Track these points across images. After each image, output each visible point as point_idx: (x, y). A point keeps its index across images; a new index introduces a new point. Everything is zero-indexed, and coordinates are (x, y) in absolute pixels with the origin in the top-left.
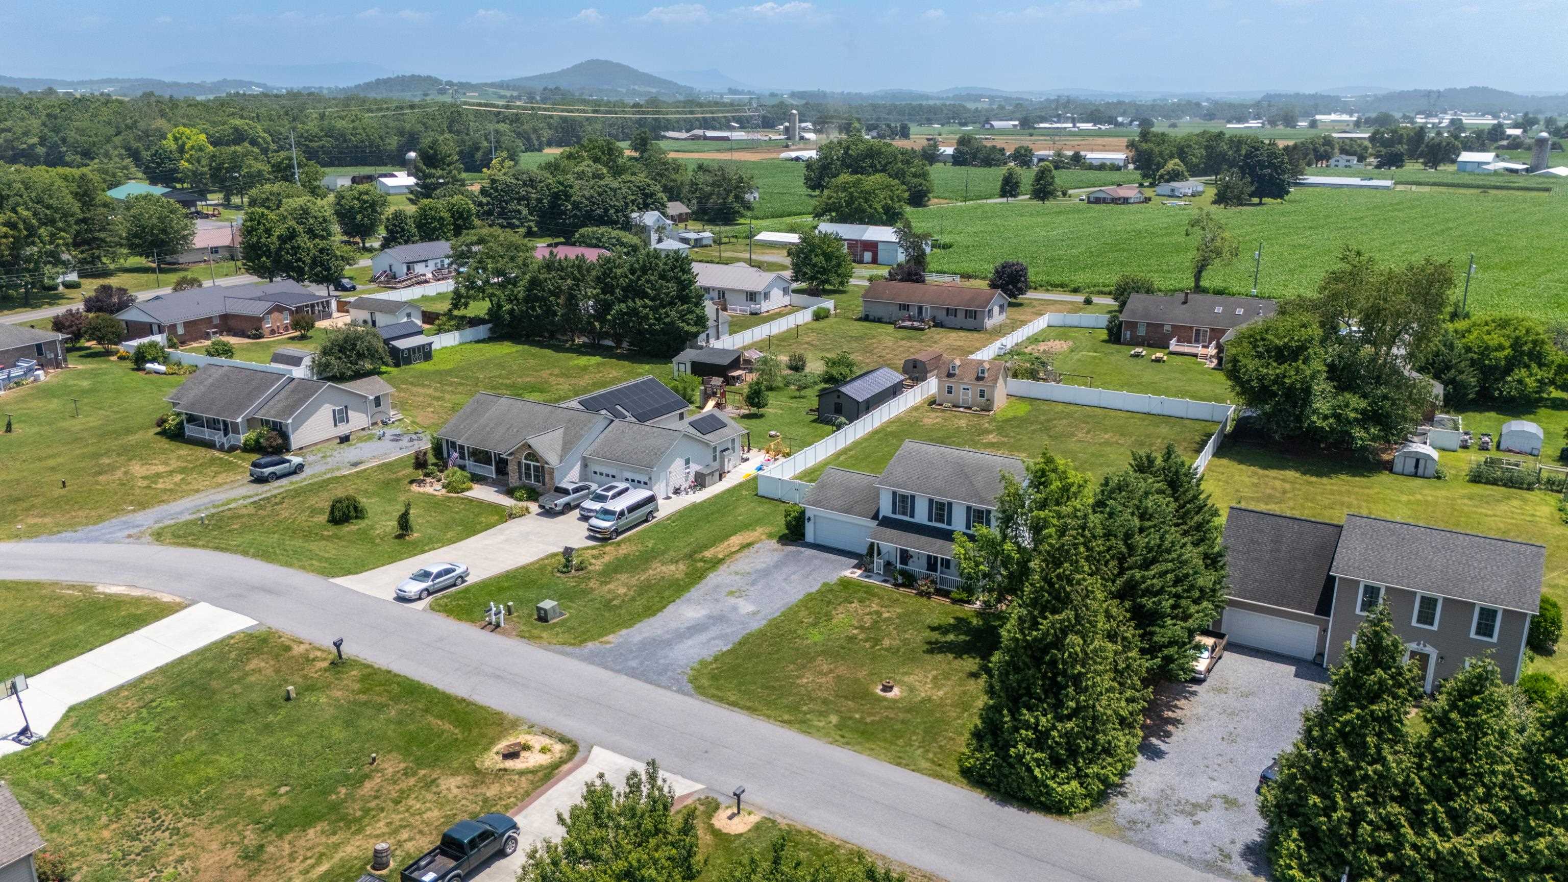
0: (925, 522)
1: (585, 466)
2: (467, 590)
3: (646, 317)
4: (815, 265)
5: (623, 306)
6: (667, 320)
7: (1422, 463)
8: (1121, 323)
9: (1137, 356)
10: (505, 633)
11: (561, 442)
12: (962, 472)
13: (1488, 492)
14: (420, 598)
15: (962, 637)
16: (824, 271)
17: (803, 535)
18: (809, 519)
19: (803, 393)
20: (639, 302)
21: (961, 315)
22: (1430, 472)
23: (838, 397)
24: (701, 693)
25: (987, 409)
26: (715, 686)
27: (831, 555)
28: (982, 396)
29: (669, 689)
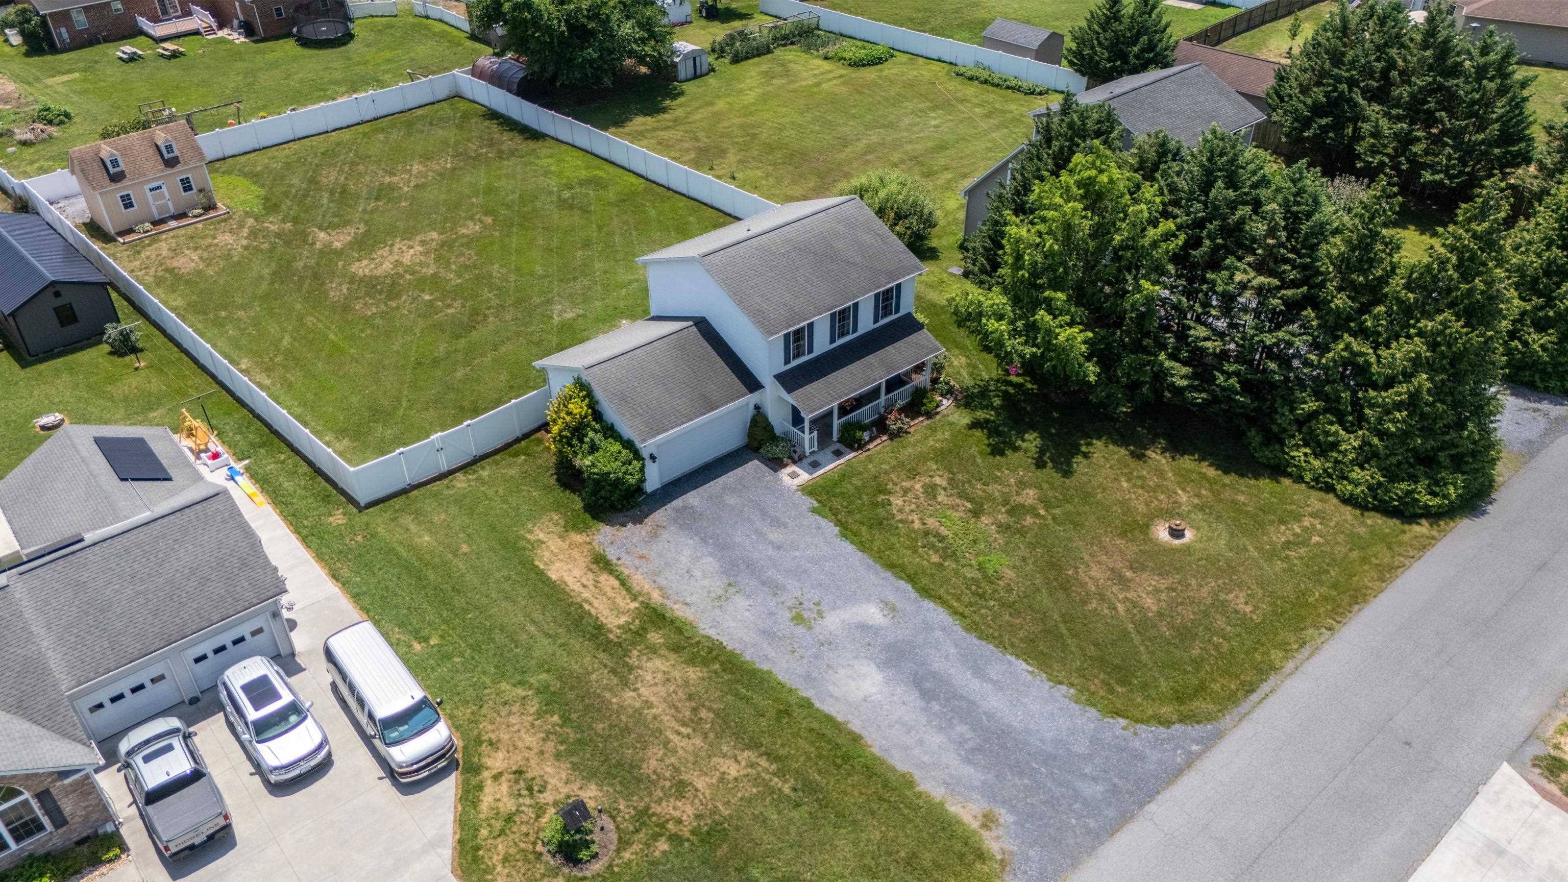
7: (695, 60)
8: (36, 18)
9: (131, 57)
15: (1029, 437)
17: (641, 491)
18: (651, 460)
22: (705, 68)
23: (57, 294)
24: (1209, 718)
25: (210, 207)
26: (1180, 698)
27: (721, 480)
28: (187, 188)
29: (1199, 755)
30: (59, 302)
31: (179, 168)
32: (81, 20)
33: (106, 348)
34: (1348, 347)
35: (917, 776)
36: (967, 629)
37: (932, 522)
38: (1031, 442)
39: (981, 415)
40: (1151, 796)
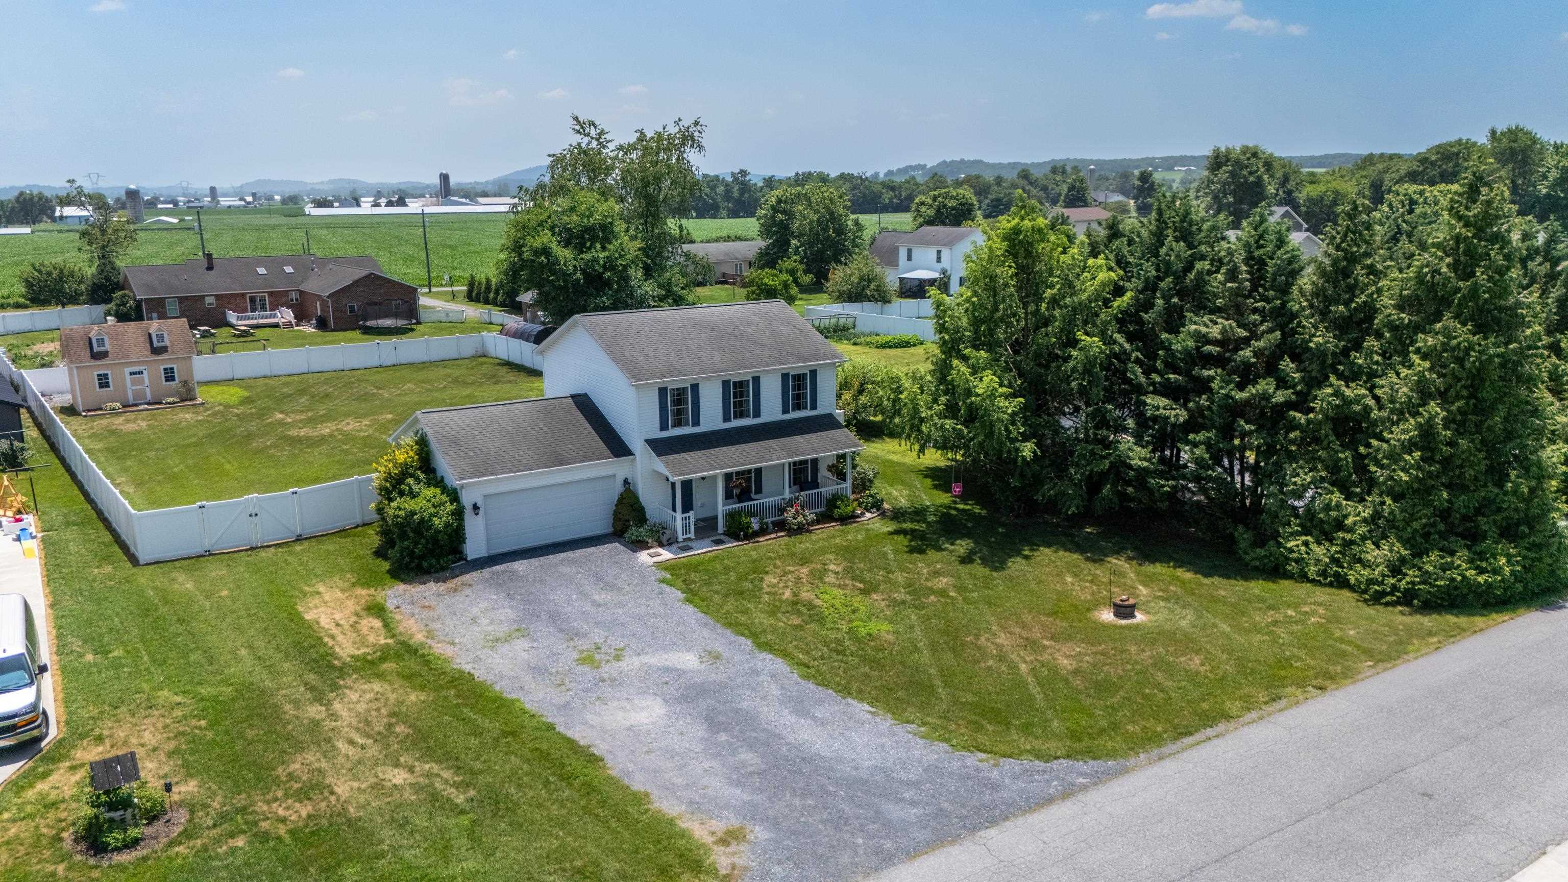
0: (725, 424)
9: (206, 336)
15: (961, 543)
17: (460, 549)
18: (476, 508)
24: (1112, 754)
25: (188, 399)
26: (1075, 736)
28: (170, 377)
29: (1084, 788)
31: (165, 356)
34: (1337, 394)
35: (655, 794)
36: (806, 677)
37: (805, 595)
38: (962, 546)
39: (907, 526)
40: (992, 822)
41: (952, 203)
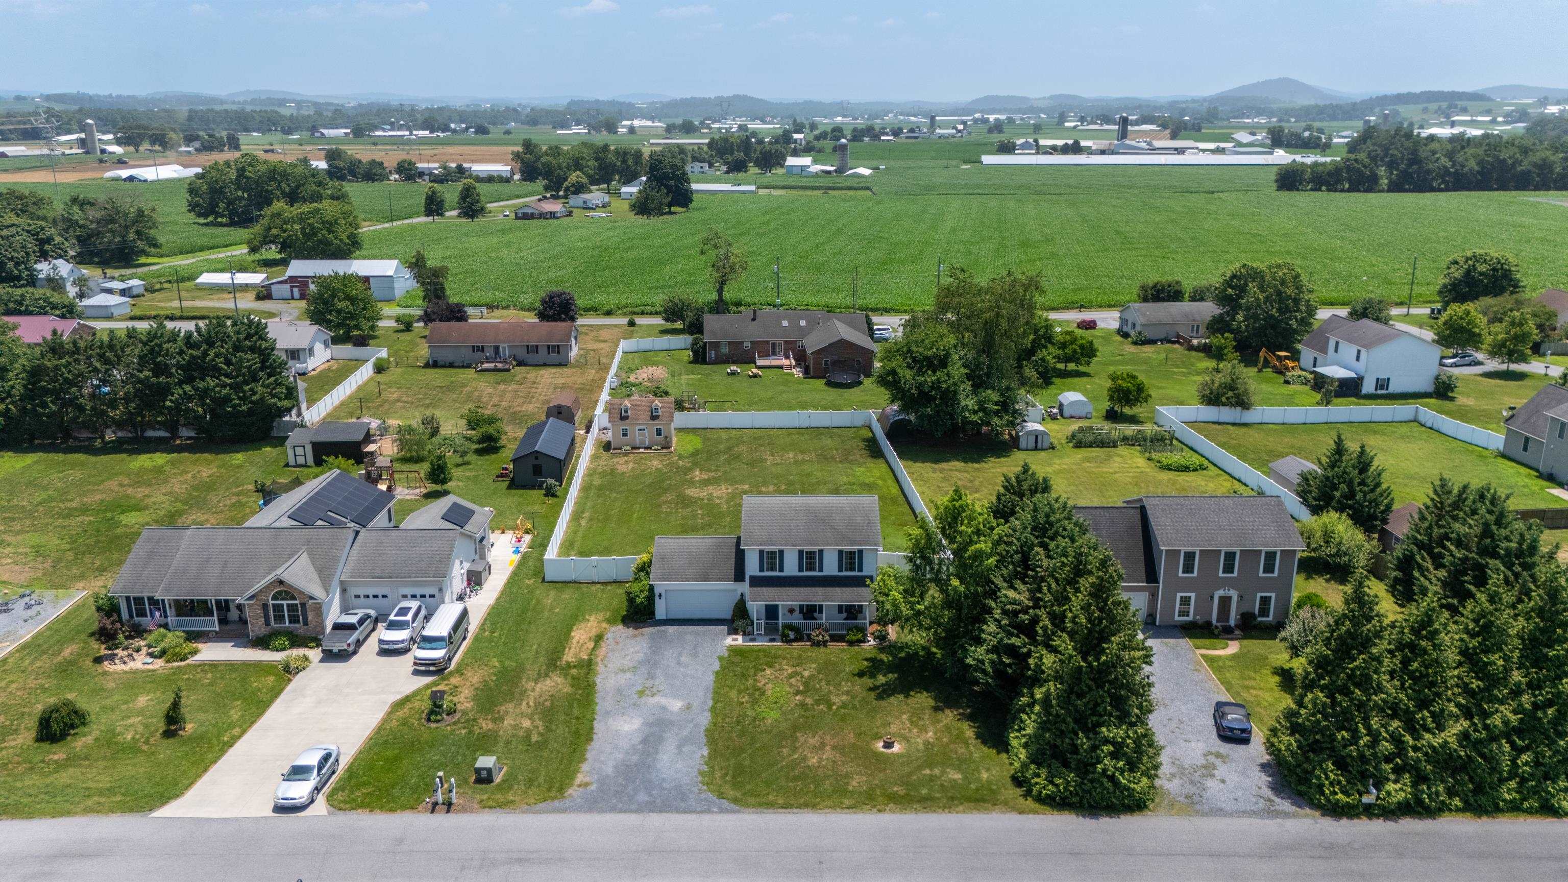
0: (796, 573)
1: (344, 591)
2: (351, 771)
3: (227, 400)
4: (339, 312)
5: (188, 388)
6: (254, 398)
7: (1040, 438)
8: (705, 344)
9: (733, 373)
10: (464, 810)
11: (312, 569)
12: (819, 519)
13: (1094, 454)
14: (312, 801)
15: (890, 676)
16: (353, 316)
17: (652, 613)
18: (660, 595)
19: (466, 459)
20: (211, 382)
21: (543, 352)
22: (1046, 445)
23: (537, 458)
24: (744, 804)
25: (667, 446)
26: (747, 793)
27: (696, 627)
28: (659, 434)
29: (712, 812)
30: (536, 462)
31: (657, 421)
32: (724, 350)
33: (543, 492)
35: (589, 761)
36: (707, 730)
37: (770, 686)
38: (887, 678)
39: (882, 656)
40: (662, 812)
41: (1482, 268)
